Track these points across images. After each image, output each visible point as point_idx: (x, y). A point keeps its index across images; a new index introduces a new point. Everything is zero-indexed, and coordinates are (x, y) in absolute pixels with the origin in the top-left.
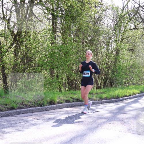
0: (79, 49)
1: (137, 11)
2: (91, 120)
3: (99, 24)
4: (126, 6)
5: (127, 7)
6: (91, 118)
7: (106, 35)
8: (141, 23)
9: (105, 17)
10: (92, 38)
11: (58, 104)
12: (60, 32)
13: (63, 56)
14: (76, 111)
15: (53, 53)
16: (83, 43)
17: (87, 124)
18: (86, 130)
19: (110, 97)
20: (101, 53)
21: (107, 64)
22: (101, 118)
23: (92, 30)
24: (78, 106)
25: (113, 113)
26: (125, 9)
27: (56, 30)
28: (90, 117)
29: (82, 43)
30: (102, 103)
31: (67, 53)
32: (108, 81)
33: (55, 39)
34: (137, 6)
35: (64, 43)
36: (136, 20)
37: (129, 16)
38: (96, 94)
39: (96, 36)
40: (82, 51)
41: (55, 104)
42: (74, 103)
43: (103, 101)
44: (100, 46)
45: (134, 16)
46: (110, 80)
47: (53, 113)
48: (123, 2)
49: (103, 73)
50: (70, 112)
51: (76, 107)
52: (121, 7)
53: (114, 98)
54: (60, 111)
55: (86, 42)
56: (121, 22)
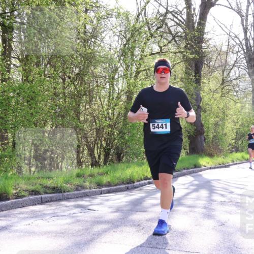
0: (57, 91)
1: (163, 21)
2: (81, 228)
3: (95, 43)
4: (142, 10)
5: (145, 13)
6: (80, 223)
7: (107, 65)
8: (170, 42)
9: (104, 31)
10: (80, 71)
11: (16, 198)
12: (18, 58)
13: (25, 104)
14: (51, 212)
15: (4, 99)
16: (64, 80)
17: (73, 235)
18: (69, 247)
19: (117, 181)
20: (100, 98)
21: (110, 119)
22: (98, 222)
23: (80, 55)
24: (56, 201)
25: (122, 211)
26: (140, 16)
27: (10, 54)
28: (78, 221)
29: (62, 79)
30: (101, 194)
31: (32, 99)
32: (112, 151)
33: (9, 71)
34: (163, 11)
35: (26, 79)
36: (162, 36)
37: (149, 29)
38: (91, 176)
39: (88, 67)
40: (61, 95)
41: (9, 199)
42: (46, 195)
43: (103, 189)
44: (97, 86)
45: (157, 29)
46: (117, 148)
47: (5, 216)
48: (137, 4)
49: (103, 136)
50: (40, 214)
51: (51, 203)
52: (135, 14)
53: (123, 183)
54: (20, 213)
55: (69, 78)
56: (135, 40)
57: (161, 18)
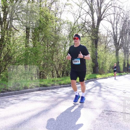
0: (45, 50)
1: (84, 25)
2: (53, 99)
3: (59, 33)
4: (76, 21)
5: (77, 22)
6: (53, 98)
7: (63, 41)
8: (86, 33)
9: (62, 29)
10: (54, 43)
11: (30, 89)
12: (32, 39)
13: (34, 55)
14: (43, 94)
15: (26, 53)
16: (48, 46)
17: (51, 102)
18: (49, 106)
19: (66, 83)
20: (60, 53)
21: (64, 60)
22: (60, 97)
23: (54, 37)
24: (45, 90)
25: (68, 94)
26: (76, 23)
27: (29, 37)
28: (52, 97)
29: (47, 46)
30: (61, 87)
31: (36, 53)
32: (65, 72)
33: (28, 43)
34: (84, 22)
35: (34, 46)
36: (83, 31)
37: (79, 28)
38: (57, 81)
39: (56, 41)
40: (47, 52)
41: (28, 89)
42: (41, 88)
43: (62, 86)
44: (60, 48)
45: (82, 28)
46: (67, 71)
47: (27, 95)
48: (74, 19)
49: (61, 67)
50: (39, 94)
51: (43, 91)
52: (74, 22)
53: (69, 84)
54: (32, 94)
55: (50, 45)
56: (74, 32)
57: (83, 24)
